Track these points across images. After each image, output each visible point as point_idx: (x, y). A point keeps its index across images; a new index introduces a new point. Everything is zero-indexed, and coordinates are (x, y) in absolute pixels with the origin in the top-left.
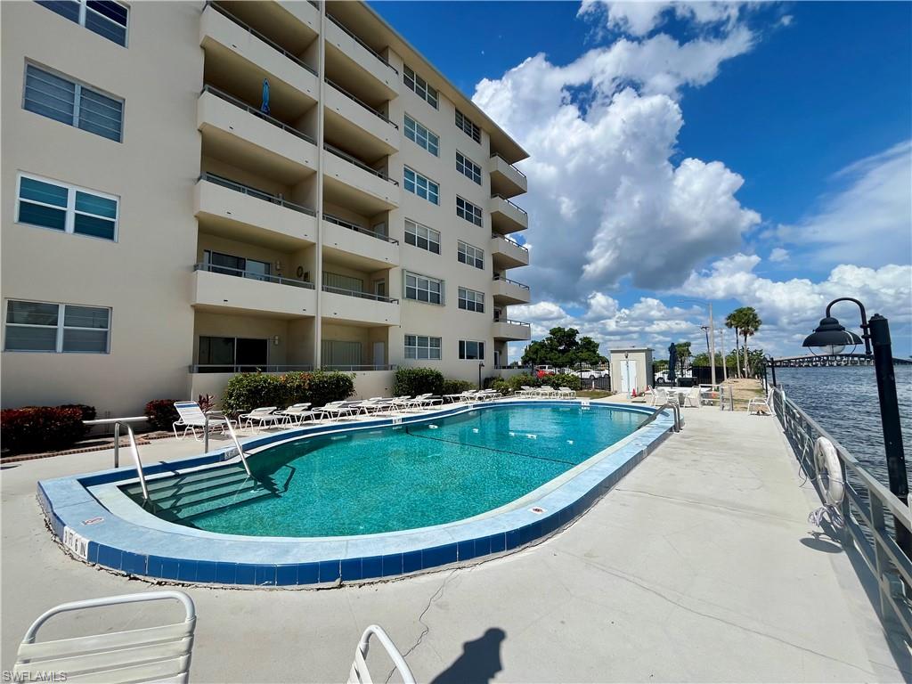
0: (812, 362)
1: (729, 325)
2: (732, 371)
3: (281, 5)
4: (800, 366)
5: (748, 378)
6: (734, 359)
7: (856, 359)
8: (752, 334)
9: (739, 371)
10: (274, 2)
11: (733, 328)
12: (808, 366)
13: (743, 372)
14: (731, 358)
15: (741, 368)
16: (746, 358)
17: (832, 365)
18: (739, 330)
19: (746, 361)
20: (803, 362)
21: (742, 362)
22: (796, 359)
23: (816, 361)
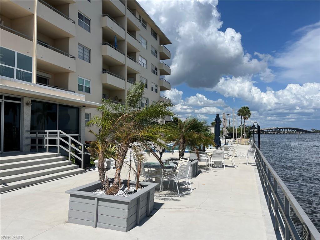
0: (273, 131)
1: (239, 115)
2: (239, 135)
3: (111, 1)
4: (268, 134)
5: (245, 138)
6: (240, 130)
7: (291, 130)
8: (247, 119)
9: (242, 135)
10: (110, 1)
11: (240, 116)
12: (271, 133)
13: (243, 136)
14: (239, 129)
15: (243, 134)
16: (245, 129)
17: (281, 133)
18: (243, 117)
19: (244, 131)
20: (269, 131)
21: (243, 131)
22: (266, 130)
23: (274, 131)
